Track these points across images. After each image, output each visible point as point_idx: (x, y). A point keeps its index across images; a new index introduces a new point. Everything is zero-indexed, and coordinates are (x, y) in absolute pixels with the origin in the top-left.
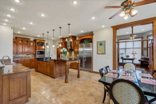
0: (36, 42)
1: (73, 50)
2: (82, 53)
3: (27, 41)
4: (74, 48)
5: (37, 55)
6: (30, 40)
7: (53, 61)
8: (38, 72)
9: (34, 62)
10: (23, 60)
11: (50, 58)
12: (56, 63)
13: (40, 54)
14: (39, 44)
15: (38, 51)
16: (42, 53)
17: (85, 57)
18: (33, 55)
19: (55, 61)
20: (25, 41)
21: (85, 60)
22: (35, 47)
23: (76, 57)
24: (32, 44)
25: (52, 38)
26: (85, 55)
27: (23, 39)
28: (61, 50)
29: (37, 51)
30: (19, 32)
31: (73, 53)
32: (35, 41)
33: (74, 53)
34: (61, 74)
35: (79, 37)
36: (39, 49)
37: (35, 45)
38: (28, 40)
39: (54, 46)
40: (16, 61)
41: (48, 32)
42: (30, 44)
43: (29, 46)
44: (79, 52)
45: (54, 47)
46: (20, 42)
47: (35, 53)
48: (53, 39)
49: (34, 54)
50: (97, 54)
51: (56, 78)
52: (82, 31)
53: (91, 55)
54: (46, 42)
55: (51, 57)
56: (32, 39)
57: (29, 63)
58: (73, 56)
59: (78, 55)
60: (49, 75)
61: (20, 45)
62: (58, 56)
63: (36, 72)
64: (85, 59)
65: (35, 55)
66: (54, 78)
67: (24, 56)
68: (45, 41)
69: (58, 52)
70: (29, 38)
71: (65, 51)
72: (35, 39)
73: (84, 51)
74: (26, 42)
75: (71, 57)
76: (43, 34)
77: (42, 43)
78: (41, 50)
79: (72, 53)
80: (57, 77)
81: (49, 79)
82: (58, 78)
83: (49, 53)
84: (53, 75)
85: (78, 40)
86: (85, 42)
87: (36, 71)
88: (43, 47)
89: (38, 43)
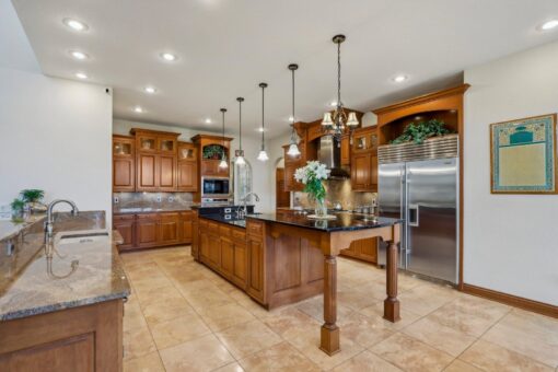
0: (198, 145)
1: (348, 176)
2: (397, 187)
3: (170, 144)
4: (350, 165)
5: (202, 194)
6: (180, 138)
7: (258, 226)
8: (202, 263)
9: (190, 222)
10: (154, 215)
11: (250, 209)
12: (276, 235)
13: (216, 192)
14: (210, 153)
15: (206, 181)
16: (222, 187)
17: (416, 206)
18: (190, 196)
19: (269, 224)
20: (162, 143)
21: (417, 225)
22: (196, 165)
23: (363, 203)
24: (185, 154)
25: (258, 127)
26: (411, 198)
27: (154, 137)
28: (301, 174)
29: (202, 178)
30: (138, 110)
31: (347, 187)
32: (196, 140)
33: (353, 189)
34: (296, 286)
35: (378, 112)
36: (210, 172)
37: (194, 159)
38: (171, 140)
39: (263, 156)
40: (131, 216)
41: (240, 100)
42: (178, 154)
43: (175, 162)
44: (380, 182)
45: (266, 161)
46: (147, 147)
47: (195, 188)
48: (261, 130)
49: (193, 193)
50: (492, 193)
51: (274, 307)
52: (400, 79)
53: (451, 198)
54: (234, 146)
55: (253, 202)
56: (186, 136)
57: (175, 226)
58: (345, 201)
59: (369, 196)
60: (244, 287)
61: (144, 159)
62: (283, 200)
63: (195, 264)
64: (413, 219)
65: (196, 194)
66: (266, 307)
67: (159, 197)
68: (230, 140)
69: (280, 183)
70: (175, 130)
71: (318, 176)
72: (195, 133)
73: (411, 175)
74: (165, 148)
75: (338, 207)
76: (223, 110)
77: (222, 147)
78: (217, 174)
79: (340, 189)
80: (278, 304)
81: (240, 307)
82: (285, 308)
83: (249, 189)
84: (258, 290)
85: (374, 127)
86: (410, 133)
87: (195, 260)
88: (223, 164)
89: (205, 148)
